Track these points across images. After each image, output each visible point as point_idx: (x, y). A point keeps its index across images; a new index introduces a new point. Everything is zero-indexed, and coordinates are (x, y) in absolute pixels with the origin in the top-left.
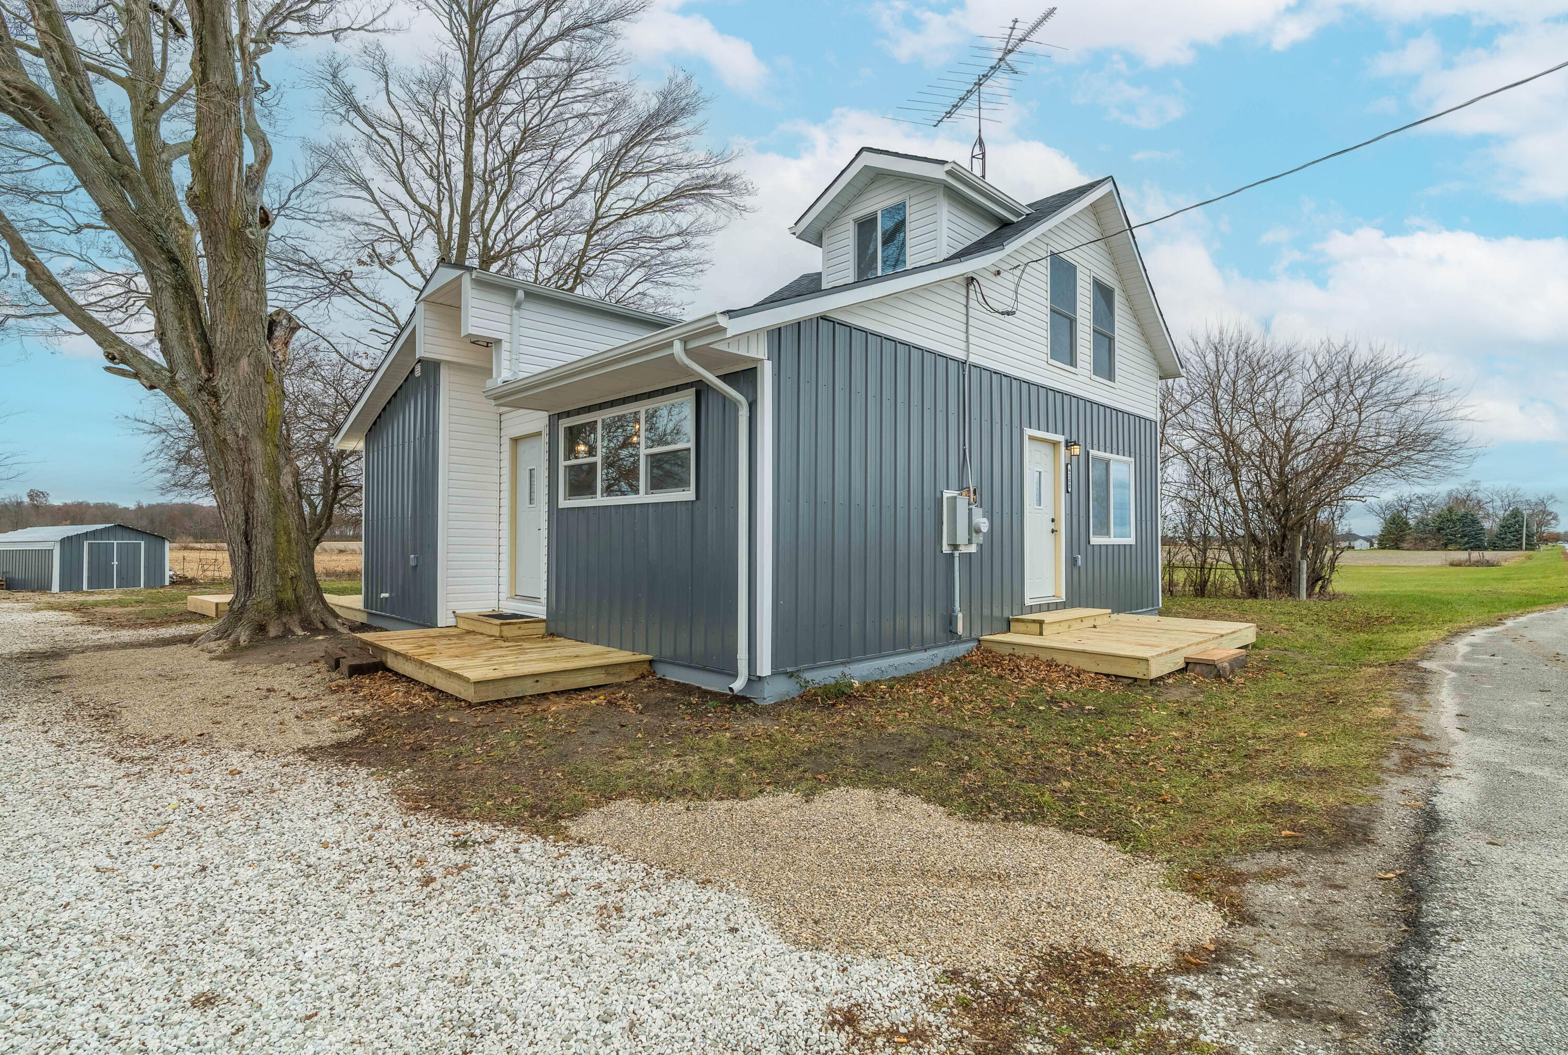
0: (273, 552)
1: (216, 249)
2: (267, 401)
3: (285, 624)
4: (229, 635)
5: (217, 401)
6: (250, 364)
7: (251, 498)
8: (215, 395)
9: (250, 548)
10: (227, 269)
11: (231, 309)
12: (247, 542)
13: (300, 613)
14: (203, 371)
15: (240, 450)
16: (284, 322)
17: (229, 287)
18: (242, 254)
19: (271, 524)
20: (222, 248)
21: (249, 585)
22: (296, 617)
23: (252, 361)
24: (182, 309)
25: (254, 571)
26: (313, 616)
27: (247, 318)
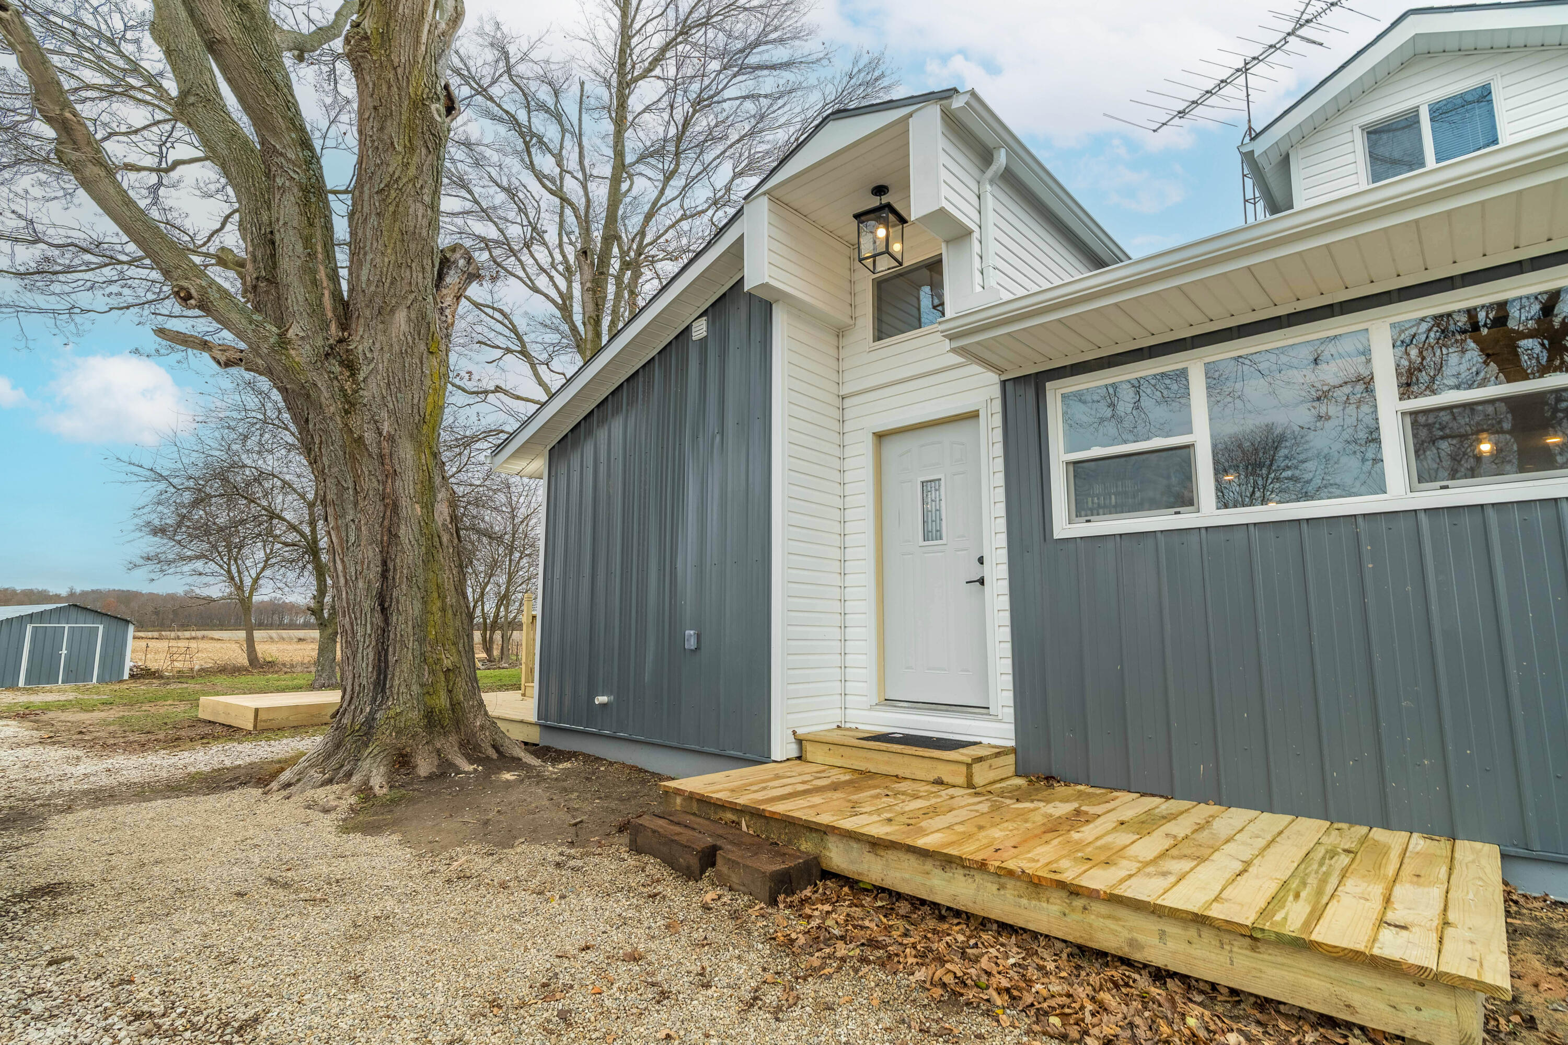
0: (421, 626)
1: (382, 129)
2: (428, 382)
3: (438, 752)
4: (349, 775)
5: (353, 375)
6: (409, 320)
7: (393, 536)
8: (351, 366)
9: (386, 621)
10: (395, 162)
11: (391, 230)
12: (383, 610)
13: (458, 731)
14: (333, 327)
15: (381, 456)
16: (462, 262)
17: (393, 194)
18: (418, 143)
19: (421, 579)
20: (391, 128)
21: (381, 683)
22: (453, 738)
23: (413, 316)
24: (311, 225)
25: (392, 659)
26: (481, 736)
27: (413, 246)
